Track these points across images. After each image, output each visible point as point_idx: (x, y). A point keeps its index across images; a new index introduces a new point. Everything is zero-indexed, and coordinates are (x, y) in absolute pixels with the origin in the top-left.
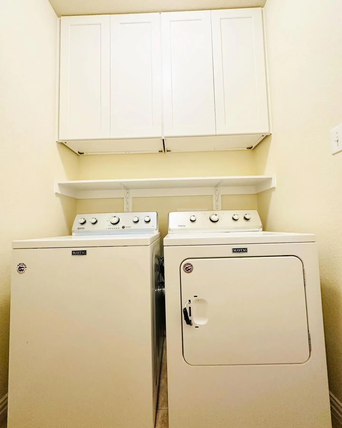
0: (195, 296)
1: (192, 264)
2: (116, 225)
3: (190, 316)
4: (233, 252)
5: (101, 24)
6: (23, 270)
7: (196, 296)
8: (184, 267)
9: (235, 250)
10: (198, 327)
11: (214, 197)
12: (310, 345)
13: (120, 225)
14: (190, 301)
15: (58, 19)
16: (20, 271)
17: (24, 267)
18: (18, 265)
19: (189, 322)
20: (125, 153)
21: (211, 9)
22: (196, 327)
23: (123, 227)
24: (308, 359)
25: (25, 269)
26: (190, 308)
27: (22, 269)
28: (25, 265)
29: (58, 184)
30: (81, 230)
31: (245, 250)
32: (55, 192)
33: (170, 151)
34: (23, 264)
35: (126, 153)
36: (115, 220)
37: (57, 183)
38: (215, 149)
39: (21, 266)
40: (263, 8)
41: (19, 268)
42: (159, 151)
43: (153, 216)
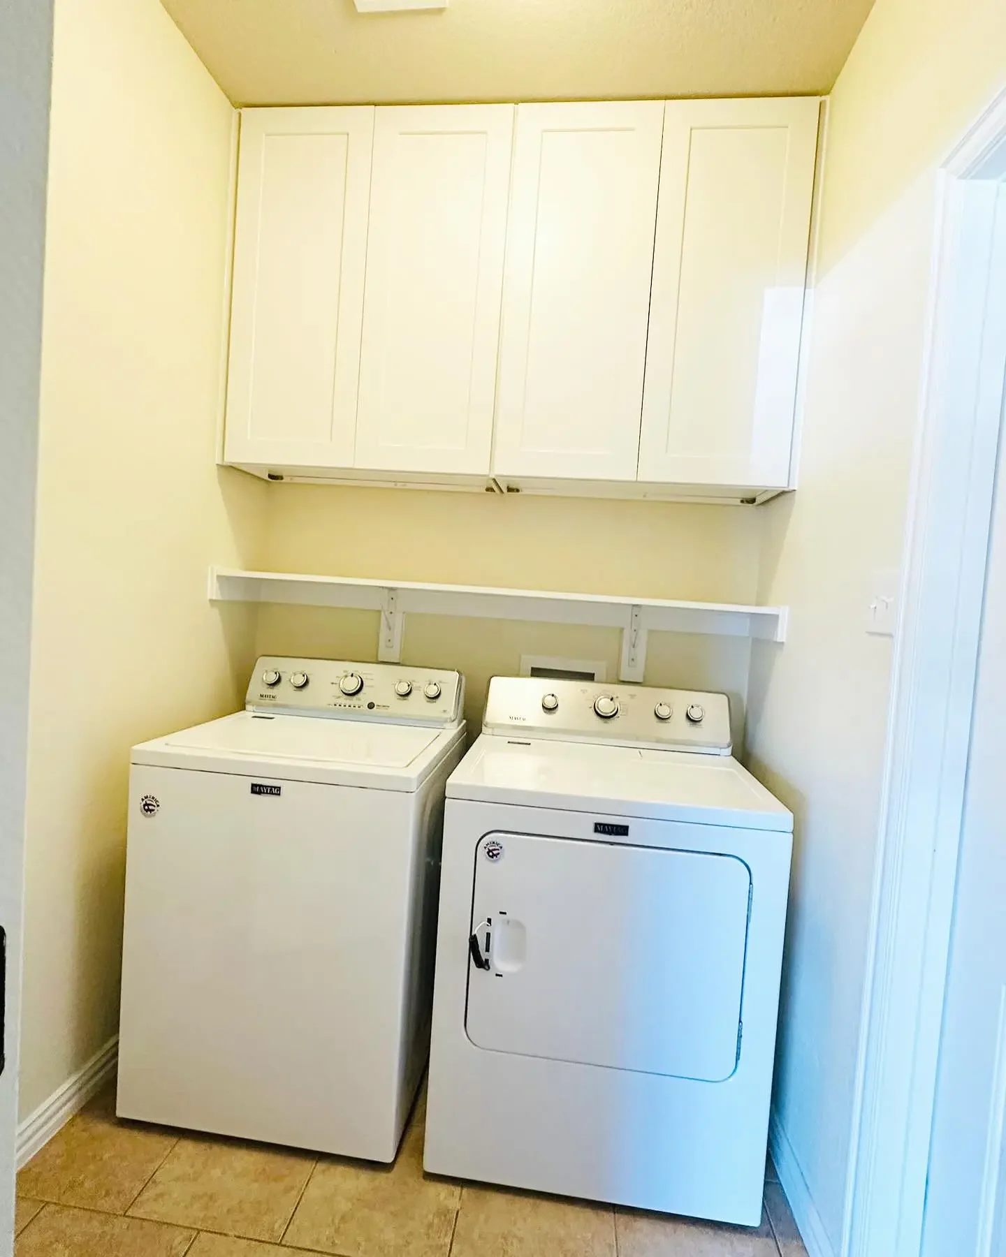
0: (501, 913)
1: (502, 844)
2: (355, 698)
3: (487, 950)
4: (596, 830)
5: (348, 135)
6: (153, 810)
7: (505, 913)
8: (485, 848)
9: (601, 828)
10: (501, 976)
11: (626, 633)
12: (739, 1048)
13: (364, 698)
14: (489, 920)
15: (235, 112)
16: (147, 811)
17: (154, 804)
18: (143, 800)
19: (483, 964)
20: (392, 485)
21: (666, 98)
22: (497, 975)
23: (371, 706)
24: (732, 1075)
25: (156, 809)
26: (488, 935)
27: (150, 807)
28: (156, 801)
29: (218, 577)
30: (267, 701)
31: (623, 830)
32: (209, 597)
33: (518, 491)
34: (153, 798)
35: (396, 485)
36: (352, 685)
37: (215, 575)
38: (645, 496)
39: (148, 802)
40: (827, 98)
41: (144, 805)
42: (486, 487)
43: (449, 681)
